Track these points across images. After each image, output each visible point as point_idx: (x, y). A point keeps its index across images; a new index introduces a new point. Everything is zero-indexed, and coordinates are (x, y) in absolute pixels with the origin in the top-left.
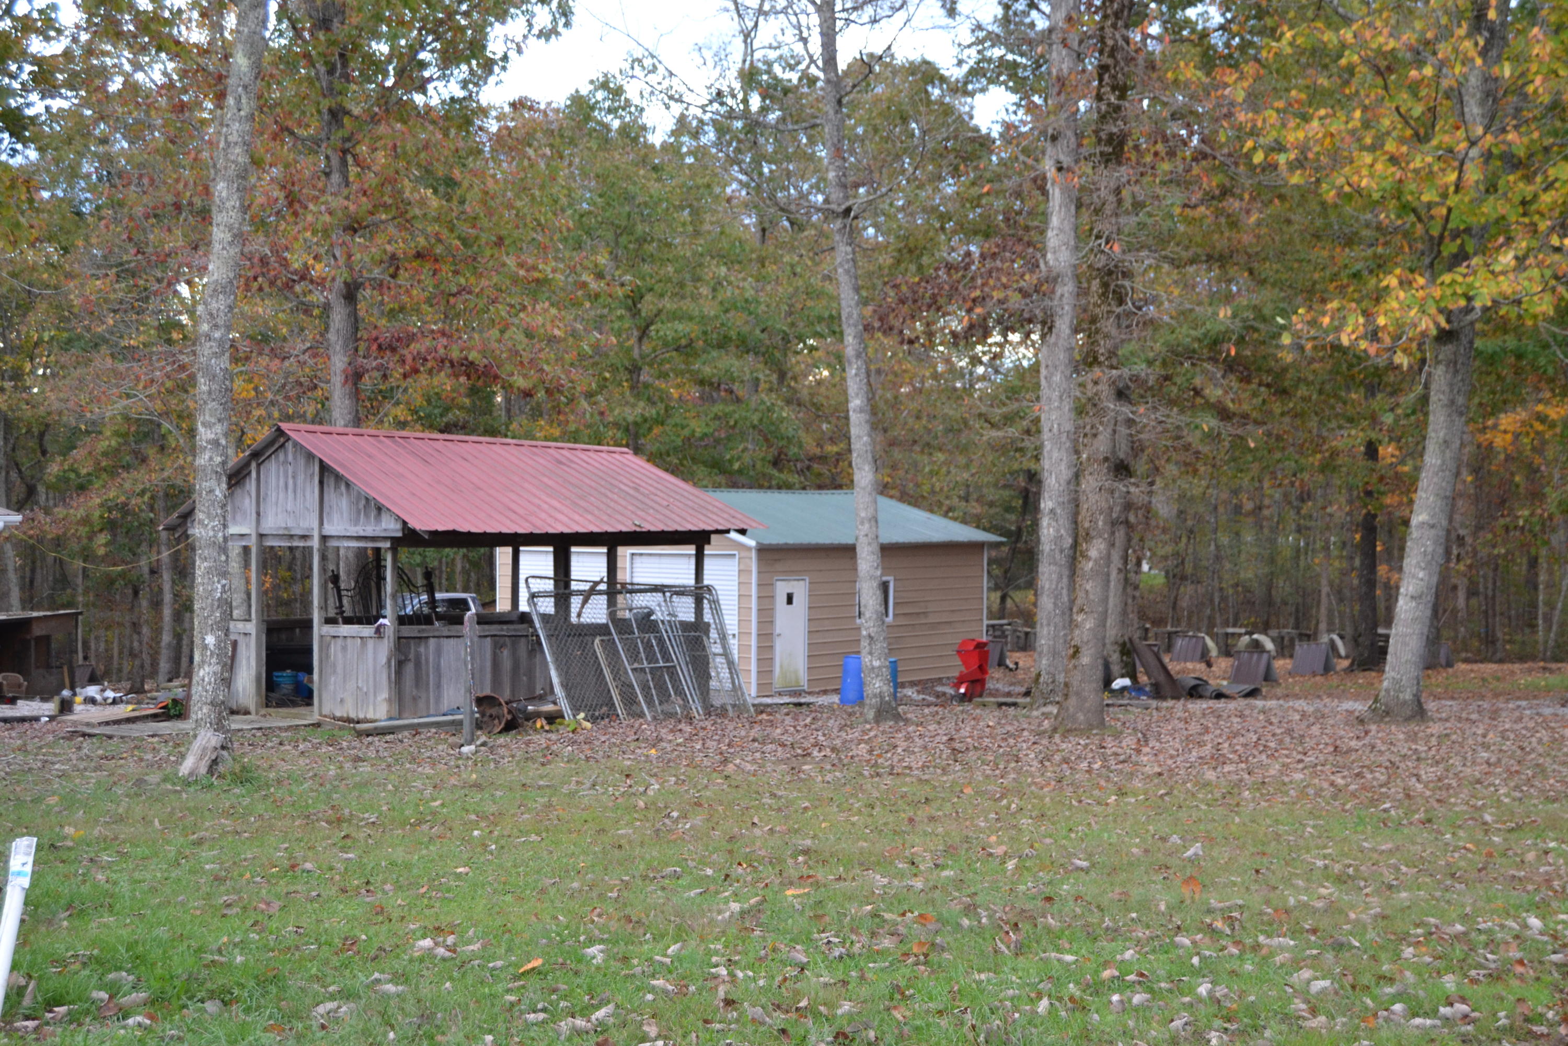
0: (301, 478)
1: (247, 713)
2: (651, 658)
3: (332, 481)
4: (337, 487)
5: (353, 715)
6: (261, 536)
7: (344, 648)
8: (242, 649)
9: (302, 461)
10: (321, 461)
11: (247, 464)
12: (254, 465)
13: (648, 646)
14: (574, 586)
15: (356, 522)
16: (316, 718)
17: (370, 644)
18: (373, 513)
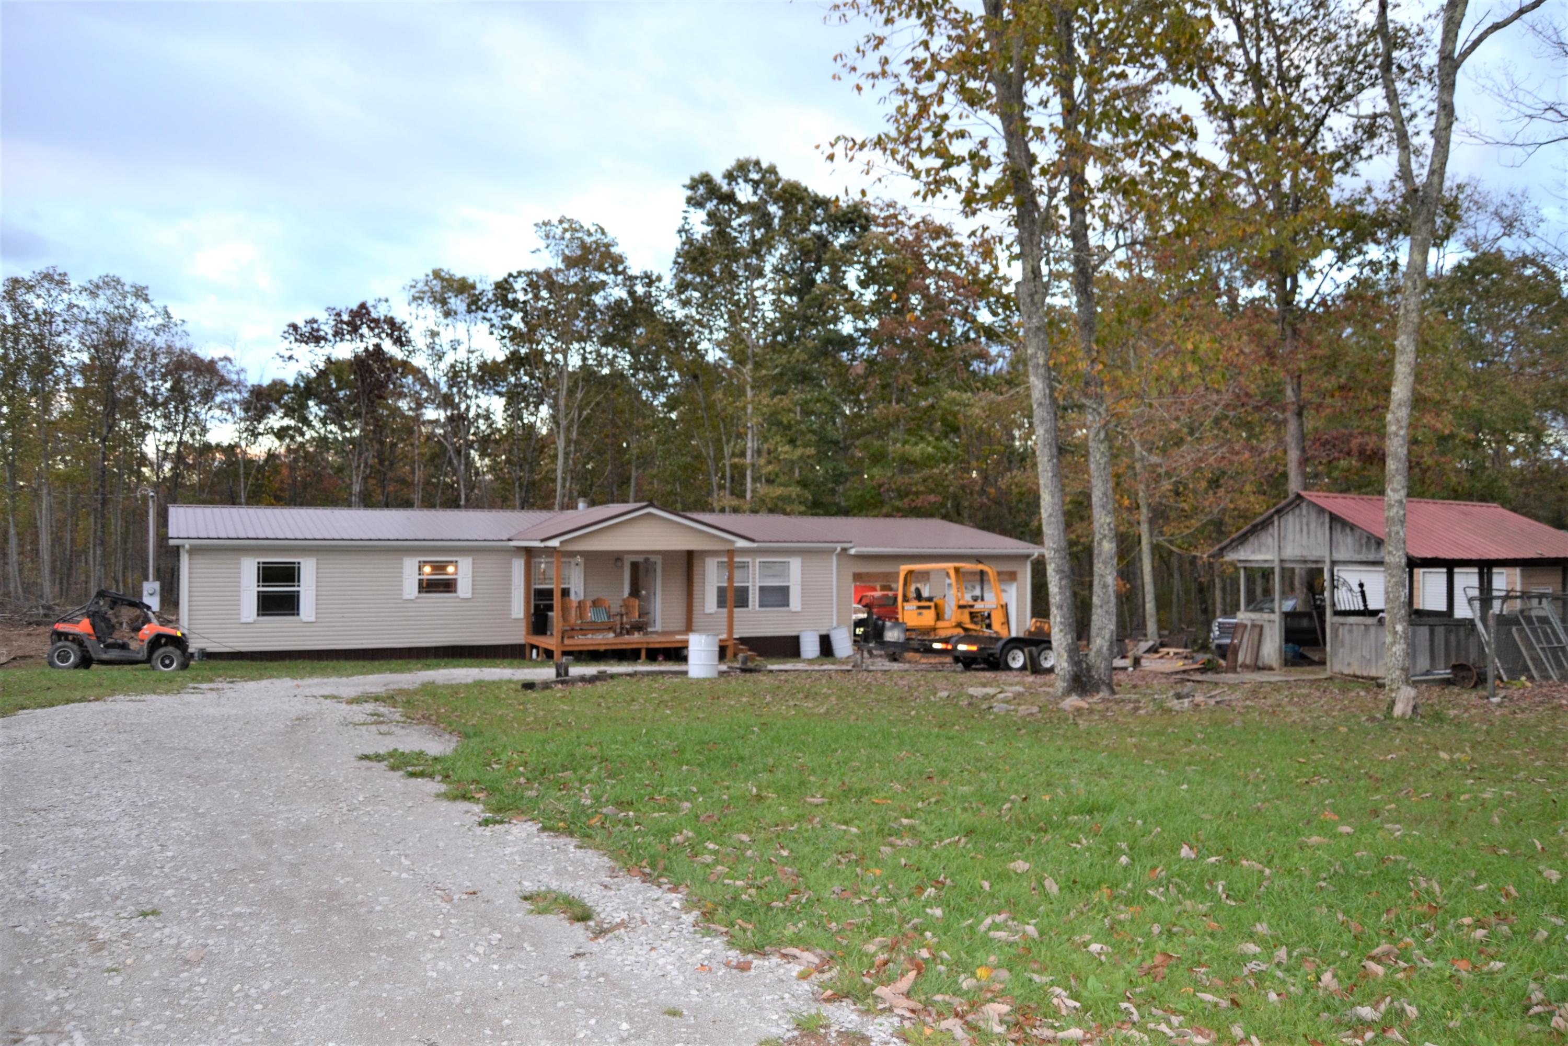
0: (1313, 525)
1: (1271, 669)
2: (1549, 642)
3: (1339, 527)
4: (1343, 530)
5: (1358, 673)
6: (1282, 561)
7: (1351, 631)
8: (1267, 632)
9: (1313, 516)
10: (1331, 514)
11: (1271, 516)
12: (1276, 518)
13: (1545, 633)
14: (1495, 593)
15: (1360, 552)
16: (1328, 673)
17: (1373, 630)
18: (1373, 547)
